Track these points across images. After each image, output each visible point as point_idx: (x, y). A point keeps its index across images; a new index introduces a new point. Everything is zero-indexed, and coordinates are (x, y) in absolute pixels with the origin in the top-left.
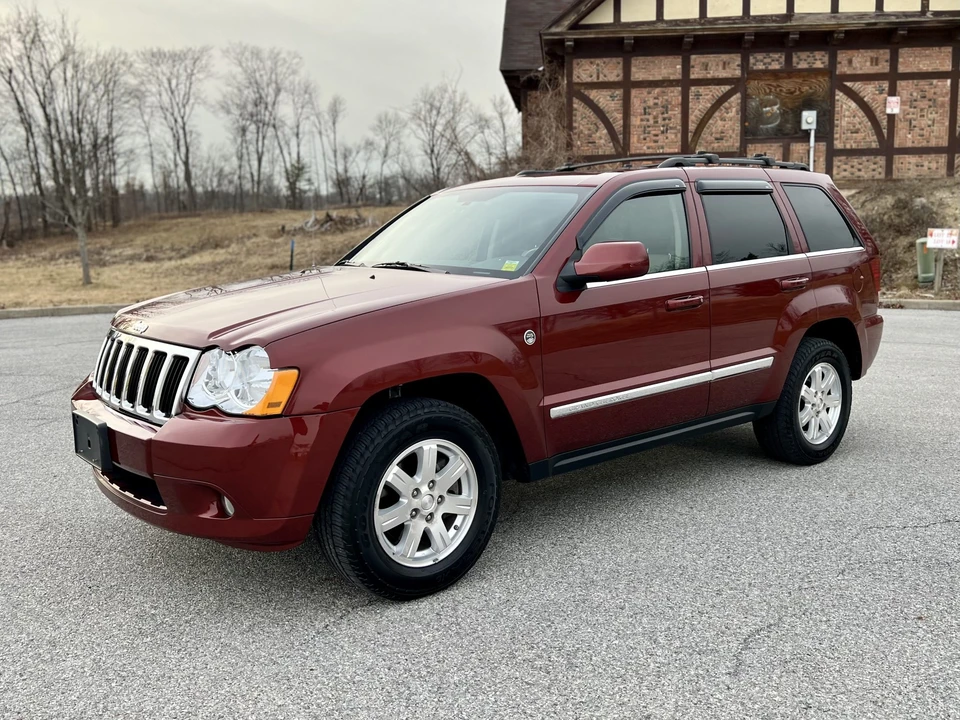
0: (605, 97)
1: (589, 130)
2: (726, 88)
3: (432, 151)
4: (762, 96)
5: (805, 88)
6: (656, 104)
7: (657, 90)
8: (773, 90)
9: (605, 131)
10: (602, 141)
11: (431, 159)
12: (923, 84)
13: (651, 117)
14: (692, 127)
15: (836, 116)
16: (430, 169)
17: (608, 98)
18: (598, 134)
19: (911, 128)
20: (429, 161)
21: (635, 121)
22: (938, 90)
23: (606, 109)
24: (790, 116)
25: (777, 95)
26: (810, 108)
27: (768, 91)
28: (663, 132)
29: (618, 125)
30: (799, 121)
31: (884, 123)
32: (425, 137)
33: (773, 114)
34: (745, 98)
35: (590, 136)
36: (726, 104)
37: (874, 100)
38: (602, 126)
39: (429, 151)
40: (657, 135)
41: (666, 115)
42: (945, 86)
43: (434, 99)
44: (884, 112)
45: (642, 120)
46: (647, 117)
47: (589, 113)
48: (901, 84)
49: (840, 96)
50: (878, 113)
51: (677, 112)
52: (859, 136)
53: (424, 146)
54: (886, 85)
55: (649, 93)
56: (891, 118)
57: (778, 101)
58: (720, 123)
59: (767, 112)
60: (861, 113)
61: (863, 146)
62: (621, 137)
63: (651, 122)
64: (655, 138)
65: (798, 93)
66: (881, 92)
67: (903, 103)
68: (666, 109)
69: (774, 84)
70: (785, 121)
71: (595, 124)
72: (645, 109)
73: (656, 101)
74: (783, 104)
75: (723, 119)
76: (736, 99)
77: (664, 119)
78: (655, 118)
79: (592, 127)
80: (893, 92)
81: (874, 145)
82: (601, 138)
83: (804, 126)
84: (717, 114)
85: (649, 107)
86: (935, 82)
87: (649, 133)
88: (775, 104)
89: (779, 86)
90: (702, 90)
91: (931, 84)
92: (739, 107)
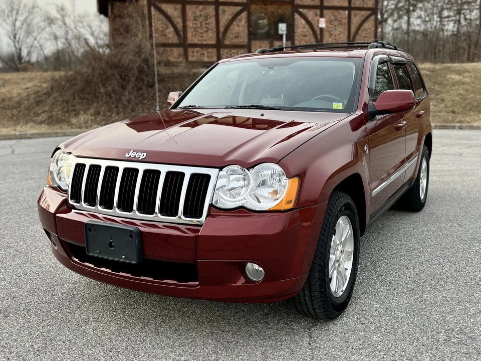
0: (171, 9)
1: (163, 27)
2: (239, 8)
3: (15, 37)
4: (258, 14)
5: (280, 11)
6: (201, 15)
7: (201, 7)
8: (263, 10)
9: (172, 29)
10: (171, 35)
11: (14, 42)
12: (335, 12)
13: (198, 23)
14: (222, 29)
15: (296, 27)
16: (14, 49)
17: (173, 9)
18: (168, 31)
19: (331, 35)
20: (12, 44)
21: (190, 24)
22: (342, 16)
23: (172, 16)
24: (273, 26)
25: (266, 14)
26: (283, 22)
27: (261, 11)
28: (206, 31)
29: (180, 26)
30: (277, 29)
31: (318, 32)
32: (9, 28)
33: (264, 25)
34: (249, 15)
35: (163, 31)
36: (239, 17)
37: (313, 19)
38: (170, 25)
39: (12, 37)
40: (202, 33)
41: (207, 22)
42: (345, 14)
43: (14, 4)
44: (318, 26)
45: (193, 24)
46: (196, 22)
47: (162, 17)
48: (326, 12)
49: (297, 16)
50: (315, 27)
51: (213, 20)
52: (307, 38)
53: (8, 34)
54: (318, 12)
55: (197, 8)
56: (321, 29)
57: (266, 17)
58: (237, 28)
59: (261, 23)
60: (307, 26)
61: (309, 43)
62: (181, 33)
63: (199, 25)
64: (202, 35)
65: (276, 13)
66: (316, 15)
67: (327, 22)
68: (206, 18)
69: (264, 7)
70: (270, 29)
71: (166, 25)
72: (195, 17)
73: (201, 13)
74: (269, 19)
75: (238, 26)
76: (244, 15)
77: (206, 24)
78: (201, 23)
79: (164, 26)
80: (322, 16)
81: (314, 43)
82: (169, 33)
83: (280, 32)
84: (235, 23)
85: (197, 17)
86: (341, 11)
87: (198, 31)
88: (265, 19)
89: (266, 9)
90: (226, 8)
91: (339, 13)
92: (246, 20)
